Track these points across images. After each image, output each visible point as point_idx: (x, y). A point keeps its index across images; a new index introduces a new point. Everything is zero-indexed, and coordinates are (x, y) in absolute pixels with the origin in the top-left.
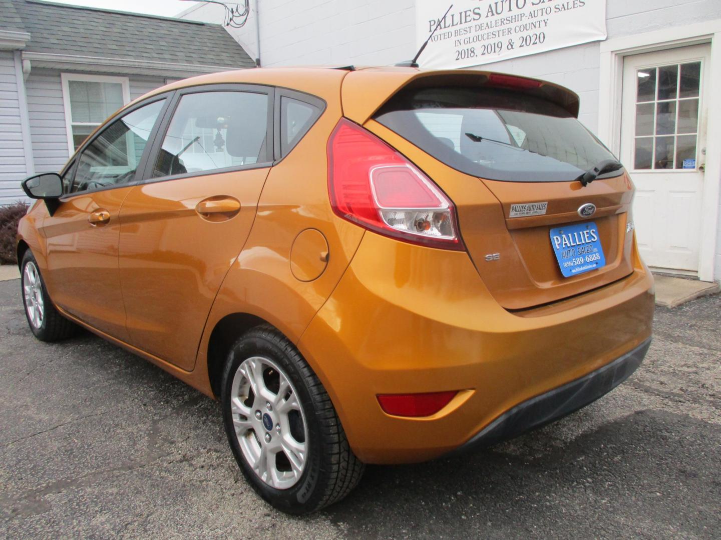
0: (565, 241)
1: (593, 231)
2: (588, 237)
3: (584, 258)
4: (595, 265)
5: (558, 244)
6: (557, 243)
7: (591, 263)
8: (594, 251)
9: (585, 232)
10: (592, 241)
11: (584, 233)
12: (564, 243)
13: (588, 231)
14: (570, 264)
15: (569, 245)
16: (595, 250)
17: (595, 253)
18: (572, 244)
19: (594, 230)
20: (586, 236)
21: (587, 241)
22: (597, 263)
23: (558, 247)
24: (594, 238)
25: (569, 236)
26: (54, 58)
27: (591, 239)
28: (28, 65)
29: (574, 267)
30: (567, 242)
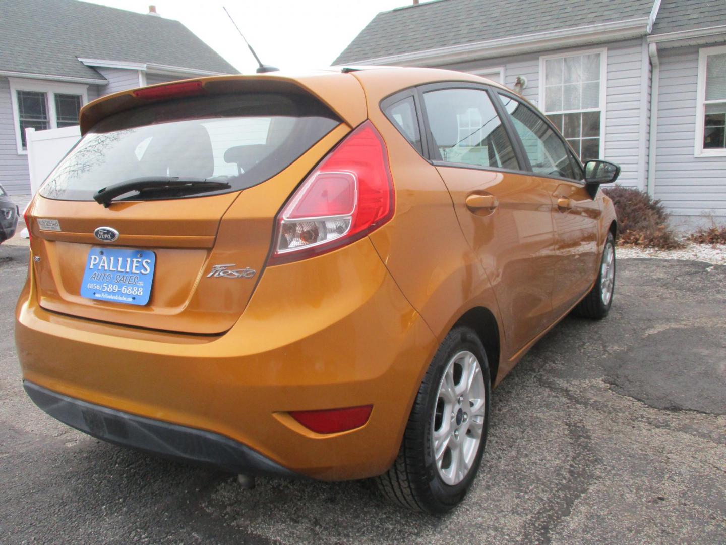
0: (104, 263)
1: (147, 262)
2: (136, 266)
3: (120, 287)
4: (131, 300)
5: (94, 264)
6: (92, 262)
7: (127, 295)
8: (138, 285)
9: (135, 260)
10: (141, 272)
11: (132, 262)
12: (101, 264)
13: (140, 260)
14: (98, 287)
15: (106, 268)
16: (141, 283)
17: (138, 287)
18: (111, 269)
19: (149, 261)
20: (135, 264)
21: (134, 271)
22: (134, 298)
23: (92, 267)
24: (146, 270)
25: (110, 260)
26: (681, 35)
27: (140, 270)
28: (653, 48)
29: (101, 292)
30: (106, 265)
